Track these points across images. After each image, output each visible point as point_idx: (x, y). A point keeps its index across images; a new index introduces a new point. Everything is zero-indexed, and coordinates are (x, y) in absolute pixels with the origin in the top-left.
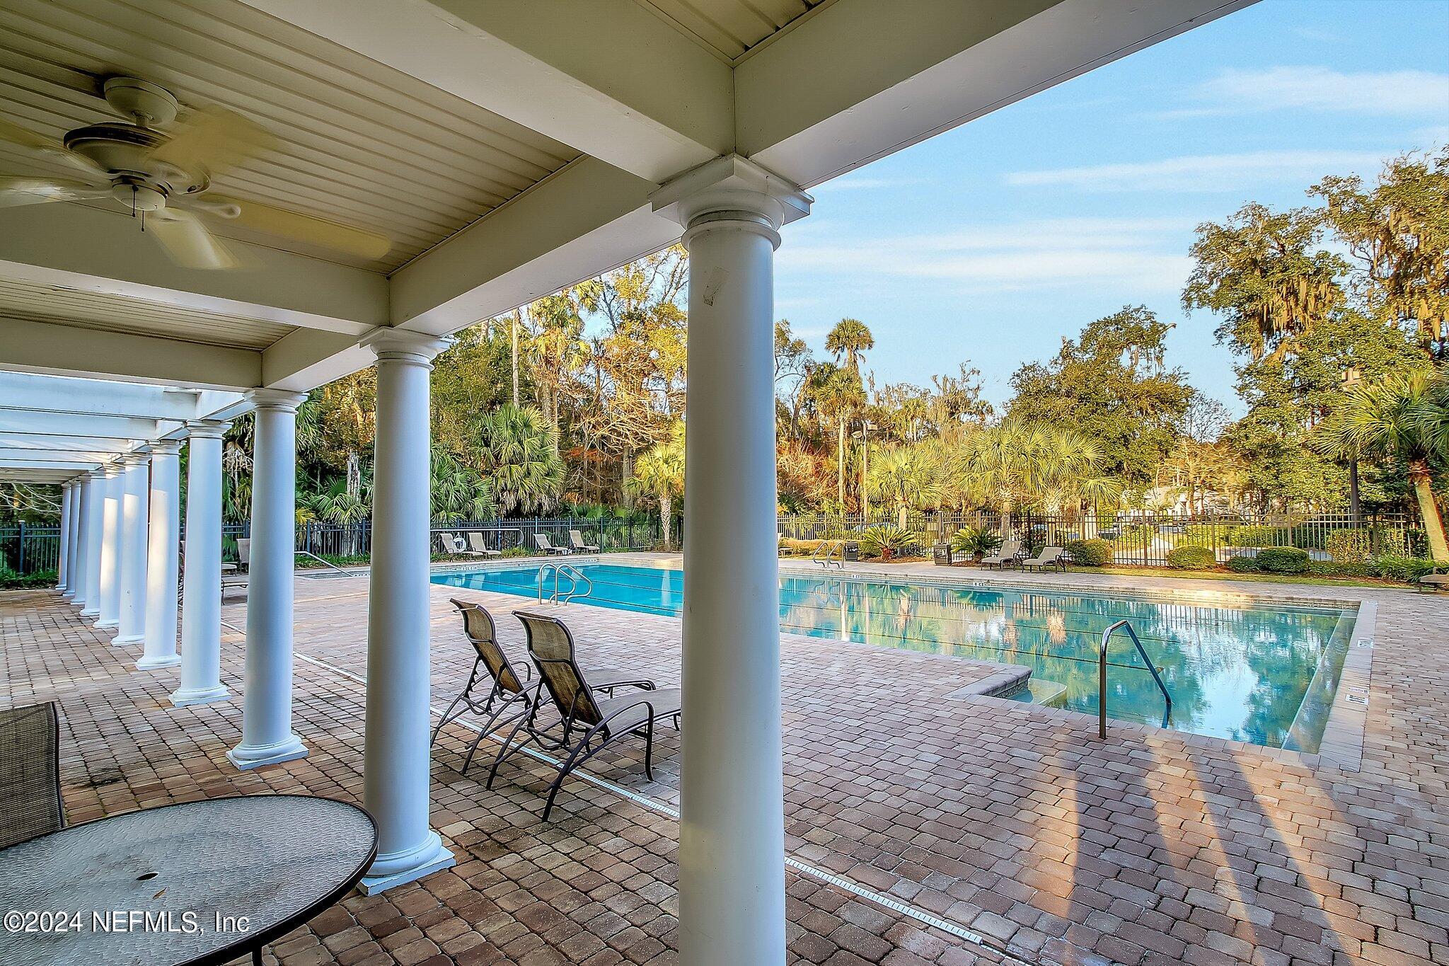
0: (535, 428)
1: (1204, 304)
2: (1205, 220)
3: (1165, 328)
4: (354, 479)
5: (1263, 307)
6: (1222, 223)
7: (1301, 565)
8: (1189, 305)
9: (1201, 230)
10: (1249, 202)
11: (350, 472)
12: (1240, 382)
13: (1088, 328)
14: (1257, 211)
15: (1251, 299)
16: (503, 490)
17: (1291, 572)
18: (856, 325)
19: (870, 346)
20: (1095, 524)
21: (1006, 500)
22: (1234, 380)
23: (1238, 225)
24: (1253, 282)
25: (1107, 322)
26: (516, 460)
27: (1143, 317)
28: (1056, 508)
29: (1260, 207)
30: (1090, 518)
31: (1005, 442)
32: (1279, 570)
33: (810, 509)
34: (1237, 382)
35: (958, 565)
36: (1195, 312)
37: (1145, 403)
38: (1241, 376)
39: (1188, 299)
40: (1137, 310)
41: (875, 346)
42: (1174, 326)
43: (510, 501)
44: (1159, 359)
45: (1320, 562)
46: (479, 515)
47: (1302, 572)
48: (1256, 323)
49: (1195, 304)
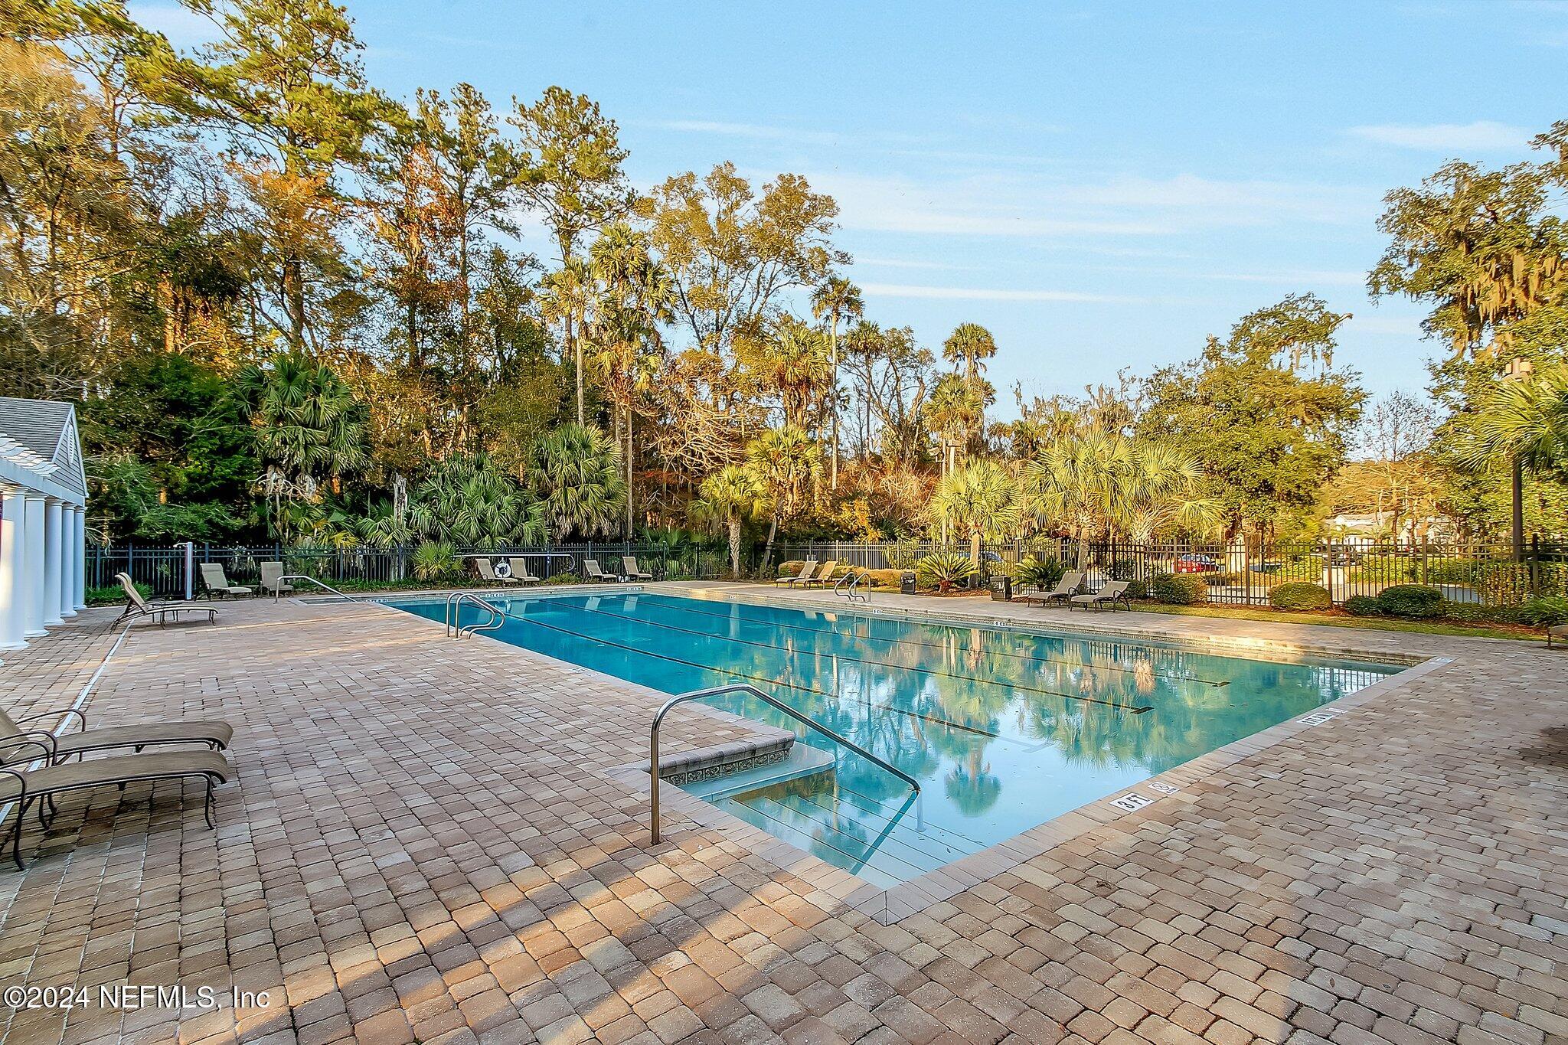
0: (595, 449)
1: (1395, 289)
2: (1396, 186)
3: (1338, 319)
4: (401, 502)
5: (1466, 289)
6: (1417, 187)
7: (1433, 607)
8: (1376, 291)
9: (1390, 198)
10: (1450, 160)
11: (396, 495)
12: (1435, 384)
13: (1242, 323)
14: (1461, 170)
15: (1450, 280)
16: (558, 514)
17: (1417, 616)
18: (975, 329)
19: (993, 354)
20: (1243, 555)
21: (1085, 526)
22: (1427, 379)
23: (1438, 190)
24: (1456, 260)
25: (1263, 315)
26: (572, 482)
27: (1311, 306)
28: (1145, 535)
29: (1465, 165)
30: (1238, 548)
31: (1082, 457)
32: (1403, 614)
33: (913, 535)
34: (1431, 383)
35: (1017, 601)
36: (1385, 299)
37: (1300, 409)
38: (1437, 375)
39: (1375, 285)
40: (1305, 299)
41: (998, 353)
42: (1350, 317)
43: (566, 525)
44: (1327, 356)
45: (1463, 604)
46: (528, 540)
47: (1435, 618)
48: (1459, 310)
49: (1383, 289)
